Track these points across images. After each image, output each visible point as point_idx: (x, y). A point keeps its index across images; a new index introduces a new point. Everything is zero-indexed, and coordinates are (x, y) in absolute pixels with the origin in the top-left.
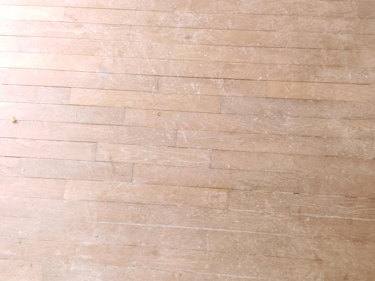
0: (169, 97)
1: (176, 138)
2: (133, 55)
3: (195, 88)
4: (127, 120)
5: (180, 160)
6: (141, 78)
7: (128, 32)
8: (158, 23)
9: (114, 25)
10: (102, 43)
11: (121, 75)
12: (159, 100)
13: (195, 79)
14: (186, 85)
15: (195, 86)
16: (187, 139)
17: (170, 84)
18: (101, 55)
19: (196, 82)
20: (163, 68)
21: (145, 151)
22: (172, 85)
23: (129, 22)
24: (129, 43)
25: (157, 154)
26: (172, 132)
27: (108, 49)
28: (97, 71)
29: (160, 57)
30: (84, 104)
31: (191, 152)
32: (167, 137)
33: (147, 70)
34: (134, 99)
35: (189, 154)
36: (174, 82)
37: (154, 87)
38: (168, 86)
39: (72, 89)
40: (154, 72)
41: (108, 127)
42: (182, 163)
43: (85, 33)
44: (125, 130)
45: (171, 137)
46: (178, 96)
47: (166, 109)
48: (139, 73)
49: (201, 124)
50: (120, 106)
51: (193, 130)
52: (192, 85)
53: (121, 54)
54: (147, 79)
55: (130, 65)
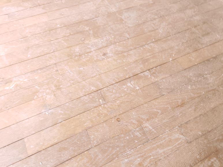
0: (118, 102)
1: (144, 133)
2: (69, 84)
3: (133, 86)
4: (94, 140)
5: (161, 151)
6: (86, 98)
7: (56, 69)
8: (76, 54)
9: (41, 69)
10: (36, 87)
11: (67, 104)
12: (111, 108)
13: (129, 80)
14: (124, 87)
15: (132, 85)
16: (153, 128)
17: (112, 92)
18: (40, 96)
19: (130, 81)
20: (99, 83)
21: (126, 160)
22: (114, 91)
23: (53, 61)
24: (61, 76)
25: (139, 157)
26: (137, 129)
27: (44, 89)
28: (43, 111)
29: (92, 76)
30: (44, 147)
31: (164, 138)
32: (137, 136)
33: (88, 90)
34: (89, 118)
35: (164, 141)
36: (114, 89)
37: (101, 100)
38: (111, 94)
39: (26, 140)
40: (94, 89)
41: (80, 157)
42: (164, 152)
43: (17, 86)
44: (96, 150)
45: (140, 134)
46: (124, 98)
47: (121, 112)
48: (81, 95)
49: (155, 110)
50: (80, 131)
51: (153, 118)
52: (129, 84)
53: (58, 88)
54: (91, 97)
55: (70, 93)
